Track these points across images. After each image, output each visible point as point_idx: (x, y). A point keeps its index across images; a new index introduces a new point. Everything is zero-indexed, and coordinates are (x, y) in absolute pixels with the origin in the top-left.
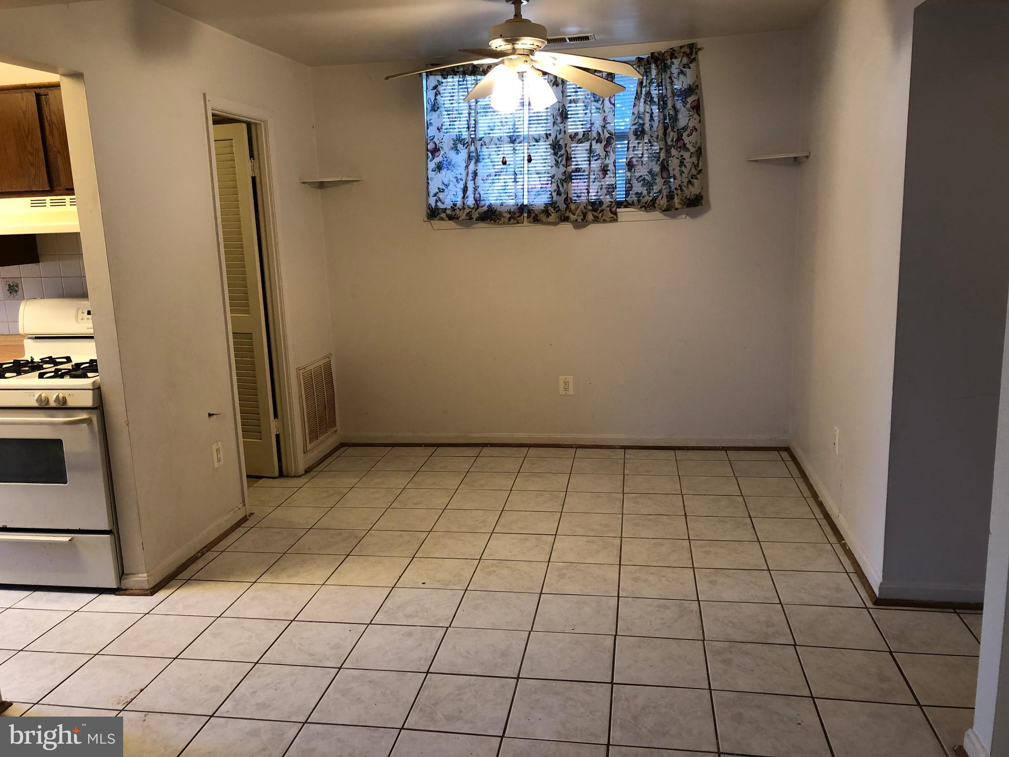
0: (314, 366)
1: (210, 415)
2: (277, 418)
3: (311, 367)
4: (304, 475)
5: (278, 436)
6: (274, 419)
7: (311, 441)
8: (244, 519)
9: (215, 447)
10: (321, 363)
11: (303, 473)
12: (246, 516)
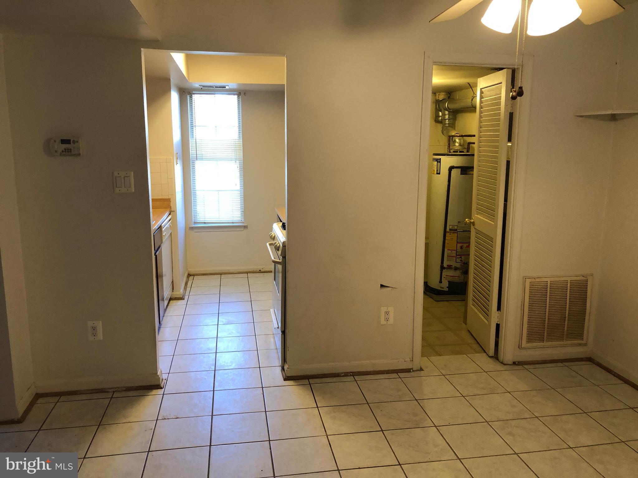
0: (552, 279)
1: (382, 286)
2: (500, 311)
3: (549, 280)
4: (511, 365)
5: (498, 326)
6: (498, 311)
7: (529, 340)
8: (408, 371)
9: (383, 309)
10: (569, 279)
11: (511, 363)
12: (412, 369)
